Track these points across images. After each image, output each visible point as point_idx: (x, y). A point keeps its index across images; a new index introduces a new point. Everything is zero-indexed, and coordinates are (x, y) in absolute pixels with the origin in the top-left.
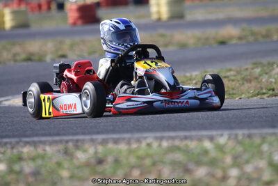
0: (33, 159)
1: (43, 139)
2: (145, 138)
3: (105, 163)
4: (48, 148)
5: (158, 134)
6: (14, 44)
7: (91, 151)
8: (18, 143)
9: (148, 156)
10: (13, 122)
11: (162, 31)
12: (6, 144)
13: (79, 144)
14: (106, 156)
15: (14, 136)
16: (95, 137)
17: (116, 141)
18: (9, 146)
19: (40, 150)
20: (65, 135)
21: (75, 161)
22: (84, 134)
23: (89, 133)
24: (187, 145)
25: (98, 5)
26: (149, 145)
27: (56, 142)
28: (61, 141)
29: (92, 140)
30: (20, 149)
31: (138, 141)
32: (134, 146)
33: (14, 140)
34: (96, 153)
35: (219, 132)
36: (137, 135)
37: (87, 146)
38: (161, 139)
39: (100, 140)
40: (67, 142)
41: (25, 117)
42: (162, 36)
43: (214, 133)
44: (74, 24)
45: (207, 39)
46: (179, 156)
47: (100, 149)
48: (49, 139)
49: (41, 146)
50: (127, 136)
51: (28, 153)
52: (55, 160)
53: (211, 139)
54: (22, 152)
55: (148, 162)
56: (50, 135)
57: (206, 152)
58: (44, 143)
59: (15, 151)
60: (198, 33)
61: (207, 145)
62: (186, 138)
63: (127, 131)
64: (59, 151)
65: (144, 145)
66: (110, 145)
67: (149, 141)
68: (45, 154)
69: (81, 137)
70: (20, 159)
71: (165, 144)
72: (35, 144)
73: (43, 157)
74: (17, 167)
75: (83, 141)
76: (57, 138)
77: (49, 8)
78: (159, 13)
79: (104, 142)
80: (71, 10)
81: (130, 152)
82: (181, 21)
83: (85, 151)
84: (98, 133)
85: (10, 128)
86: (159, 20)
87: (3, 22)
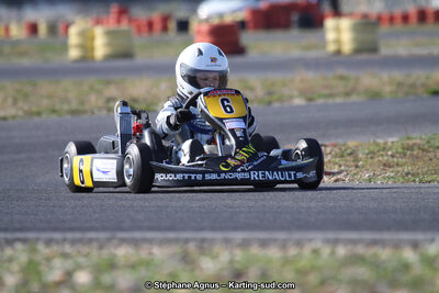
0: (133, 267)
1: (150, 235)
2: (310, 240)
4: (156, 251)
5: (331, 235)
6: (108, 83)
7: (225, 256)
8: (109, 240)
9: (313, 269)
10: (102, 206)
11: (341, 71)
12: (90, 241)
13: (206, 245)
15: (104, 229)
16: (230, 235)
17: (264, 244)
18: (95, 245)
19: (143, 253)
20: (183, 229)
21: (197, 273)
22: (213, 229)
23: (221, 229)
24: (375, 255)
25: (242, 25)
26: (315, 252)
27: (168, 242)
28: (176, 241)
29: (227, 241)
30: (113, 250)
31: (299, 244)
32: (293, 251)
33: (103, 235)
34: (231, 262)
35: (429, 235)
36: (297, 235)
37: (217, 249)
38: (336, 242)
39: (238, 241)
40: (187, 241)
42: (342, 78)
43: (419, 236)
45: (413, 86)
46: (362, 272)
47: (239, 255)
50: (281, 235)
51: (124, 256)
52: (166, 270)
53: (415, 245)
54: (115, 255)
55: (313, 279)
56: (160, 229)
57: (406, 267)
58: (150, 241)
59: (105, 252)
60: (398, 75)
61: (409, 255)
62: (374, 243)
63: (282, 228)
64: (174, 254)
65: (307, 251)
66: (255, 250)
68: (152, 260)
69: (208, 235)
70: (112, 265)
71: (341, 251)
72: (136, 243)
73: (148, 264)
74: (106, 279)
75: (212, 241)
76: (171, 235)
77: (165, 28)
78: (338, 41)
79: (245, 244)
80: (199, 32)
81: (286, 261)
82: (373, 57)
83: (215, 257)
84: (236, 229)
85: (97, 215)
86: (338, 52)
87: (93, 49)
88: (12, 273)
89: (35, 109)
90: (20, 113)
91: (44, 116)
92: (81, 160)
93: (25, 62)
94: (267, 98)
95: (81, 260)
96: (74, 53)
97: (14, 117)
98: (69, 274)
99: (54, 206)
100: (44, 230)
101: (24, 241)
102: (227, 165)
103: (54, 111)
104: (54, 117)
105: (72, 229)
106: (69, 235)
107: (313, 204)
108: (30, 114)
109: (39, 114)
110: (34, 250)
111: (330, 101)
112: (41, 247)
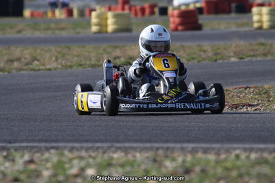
0: (122, 166)
1: (135, 145)
3: (192, 173)
4: (138, 155)
5: (247, 146)
6: (117, 47)
7: (180, 159)
8: (109, 148)
10: (107, 125)
13: (169, 152)
14: (193, 165)
15: (106, 141)
16: (185, 145)
17: (206, 151)
18: (101, 151)
19: (130, 157)
20: (156, 142)
21: (163, 169)
22: (175, 142)
23: (180, 142)
25: (200, 10)
26: (237, 157)
27: (147, 149)
28: (151, 148)
29: (183, 149)
30: (111, 154)
33: (105, 145)
34: (184, 161)
36: (227, 146)
37: (176, 154)
38: (251, 150)
39: (190, 149)
40: (158, 149)
41: (119, 121)
44: (176, 29)
47: (189, 158)
48: (141, 145)
49: (132, 152)
50: (217, 146)
51: (118, 158)
52: (143, 167)
54: (112, 158)
55: (234, 173)
56: (142, 141)
58: (134, 149)
59: (106, 156)
63: (218, 141)
64: (148, 158)
65: (233, 156)
66: (200, 155)
67: (237, 152)
68: (135, 161)
69: (171, 145)
70: (110, 165)
71: (253, 156)
72: (126, 150)
73: (132, 164)
74: (105, 173)
76: (148, 145)
77: (152, 13)
79: (194, 151)
80: (173, 15)
81: (218, 162)
83: (174, 159)
84: (189, 141)
85: (104, 132)
86: (260, 28)
87: (106, 26)
88: (47, 169)
89: (68, 64)
90: (59, 66)
91: (74, 68)
92: (82, 95)
93: (64, 34)
94: (214, 57)
95: (91, 160)
96: (94, 29)
97: (56, 69)
98: (83, 170)
99: (78, 126)
100: (70, 141)
101: (57, 148)
102: (162, 99)
103: (81, 65)
104: (80, 68)
105: (86, 141)
106: (85, 145)
107: (239, 125)
108: (66, 67)
109: (71, 67)
110: (62, 155)
111: (254, 59)
112: (66, 153)
